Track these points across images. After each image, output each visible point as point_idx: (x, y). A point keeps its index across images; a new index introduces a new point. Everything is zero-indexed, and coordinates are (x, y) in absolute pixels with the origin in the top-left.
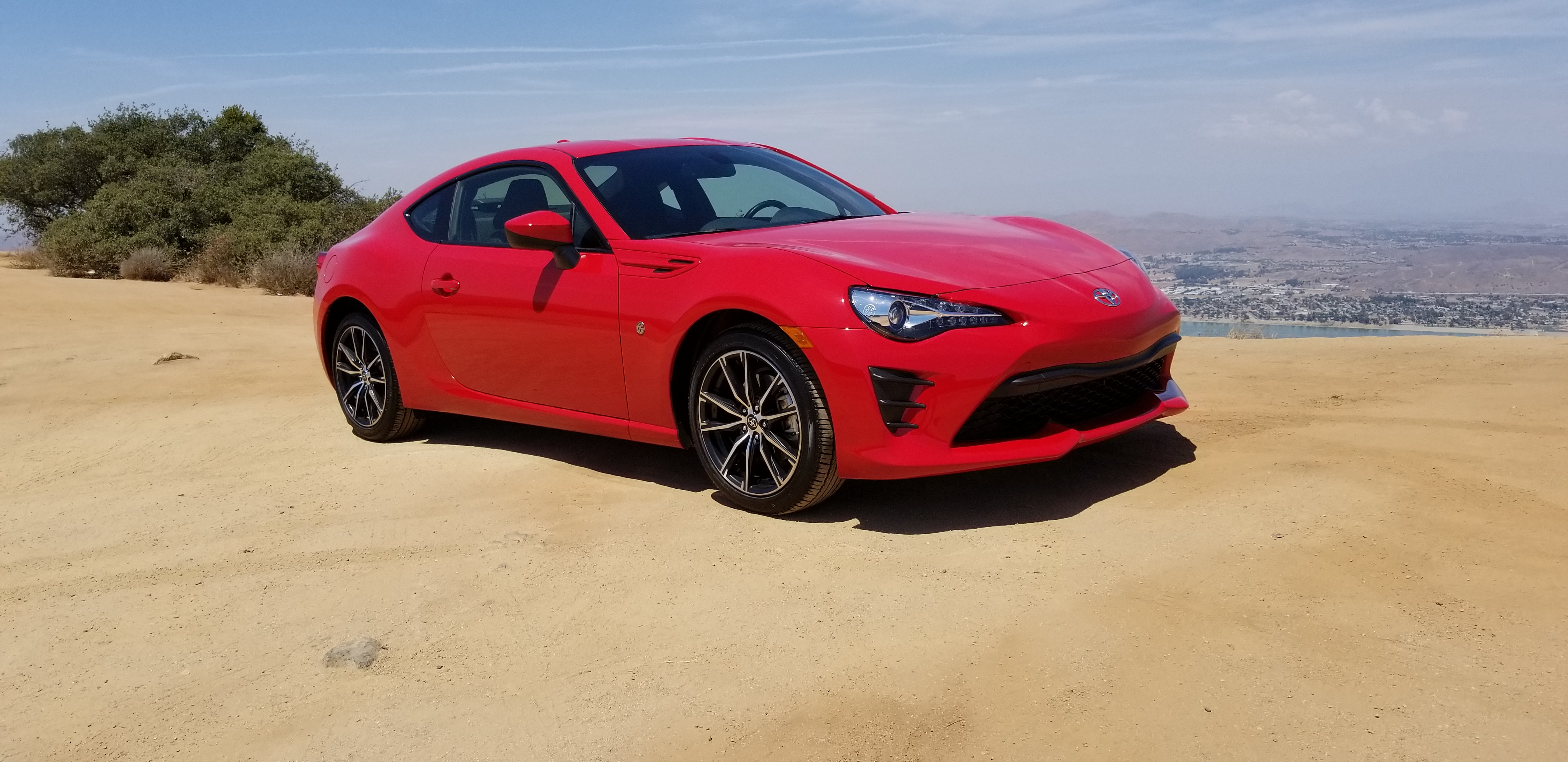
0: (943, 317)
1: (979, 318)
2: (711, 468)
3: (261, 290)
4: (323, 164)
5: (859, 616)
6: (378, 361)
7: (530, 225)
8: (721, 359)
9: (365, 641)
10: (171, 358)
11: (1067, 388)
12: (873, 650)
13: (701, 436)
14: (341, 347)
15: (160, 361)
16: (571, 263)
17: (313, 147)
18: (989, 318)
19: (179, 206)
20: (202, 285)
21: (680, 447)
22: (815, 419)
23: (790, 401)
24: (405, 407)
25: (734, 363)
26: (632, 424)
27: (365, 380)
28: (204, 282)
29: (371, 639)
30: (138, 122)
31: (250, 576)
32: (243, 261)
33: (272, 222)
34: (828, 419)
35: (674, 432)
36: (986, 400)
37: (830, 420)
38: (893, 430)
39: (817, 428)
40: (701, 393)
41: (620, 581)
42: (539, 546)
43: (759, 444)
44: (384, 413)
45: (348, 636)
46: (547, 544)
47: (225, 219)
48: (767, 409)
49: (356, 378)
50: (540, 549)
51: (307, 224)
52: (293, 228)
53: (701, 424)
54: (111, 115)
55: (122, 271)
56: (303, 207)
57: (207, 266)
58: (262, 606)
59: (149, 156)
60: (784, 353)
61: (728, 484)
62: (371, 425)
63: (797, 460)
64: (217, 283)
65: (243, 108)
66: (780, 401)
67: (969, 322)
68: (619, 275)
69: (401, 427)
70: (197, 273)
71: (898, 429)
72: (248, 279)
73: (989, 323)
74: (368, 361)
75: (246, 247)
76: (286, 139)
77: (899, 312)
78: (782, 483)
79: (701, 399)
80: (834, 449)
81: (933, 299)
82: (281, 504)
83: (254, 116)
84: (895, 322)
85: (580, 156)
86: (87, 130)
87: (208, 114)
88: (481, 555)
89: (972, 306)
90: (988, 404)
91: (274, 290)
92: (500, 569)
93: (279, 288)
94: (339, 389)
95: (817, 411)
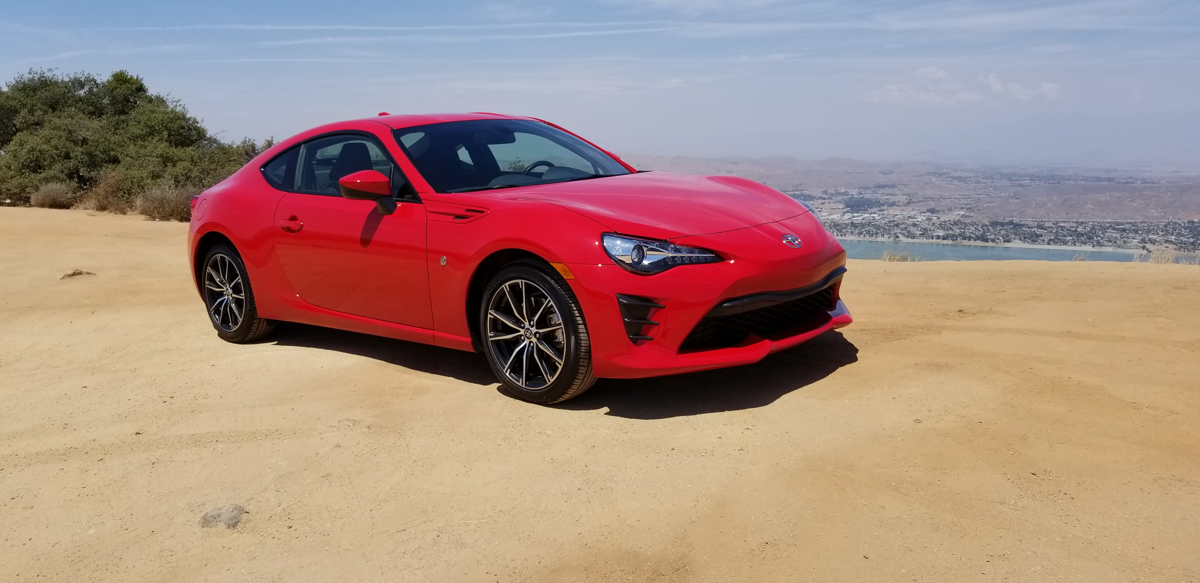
0: (671, 257)
1: (698, 257)
2: (497, 368)
3: (143, 217)
4: (192, 118)
5: (609, 485)
6: (239, 281)
7: (359, 181)
8: (505, 286)
9: (232, 506)
10: (74, 274)
11: (763, 309)
12: (619, 512)
13: (490, 344)
14: (209, 270)
15: (65, 277)
16: (390, 210)
17: (185, 104)
18: (705, 257)
19: (78, 150)
20: (97, 212)
21: (473, 351)
22: (576, 332)
23: (557, 318)
24: (259, 317)
25: (514, 289)
26: (436, 333)
27: (228, 296)
28: (97, 210)
29: (236, 505)
30: (46, 84)
31: (141, 454)
32: (129, 194)
33: (153, 163)
34: (586, 332)
35: (469, 340)
36: (704, 318)
37: (587, 333)
38: (635, 341)
39: (578, 339)
40: (490, 311)
41: (428, 458)
42: (365, 430)
43: (534, 351)
44: (243, 320)
45: (219, 502)
46: (371, 428)
47: (115, 161)
48: (539, 325)
49: (221, 294)
50: (365, 432)
51: (180, 165)
52: (170, 169)
53: (490, 335)
54: (23, 77)
55: (33, 201)
56: (177, 152)
57: (101, 197)
58: (151, 478)
59: (54, 110)
60: (553, 282)
61: (510, 380)
62: (233, 331)
63: (562, 363)
64: (108, 211)
65: (128, 73)
66: (549, 318)
67: (691, 261)
68: (427, 220)
69: (256, 332)
70: (93, 203)
71: (639, 341)
72: (133, 208)
73: (706, 261)
74: (230, 281)
75: (132, 183)
76: (163, 97)
77: (639, 252)
78: (551, 380)
79: (489, 316)
80: (590, 355)
81: (663, 243)
82: (163, 395)
83: (137, 79)
84: (636, 260)
85: (397, 128)
87: (101, 77)
88: (321, 437)
89: (693, 248)
90: (705, 322)
91: (153, 217)
92: (335, 448)
93: (157, 215)
94: (208, 303)
95: (578, 327)
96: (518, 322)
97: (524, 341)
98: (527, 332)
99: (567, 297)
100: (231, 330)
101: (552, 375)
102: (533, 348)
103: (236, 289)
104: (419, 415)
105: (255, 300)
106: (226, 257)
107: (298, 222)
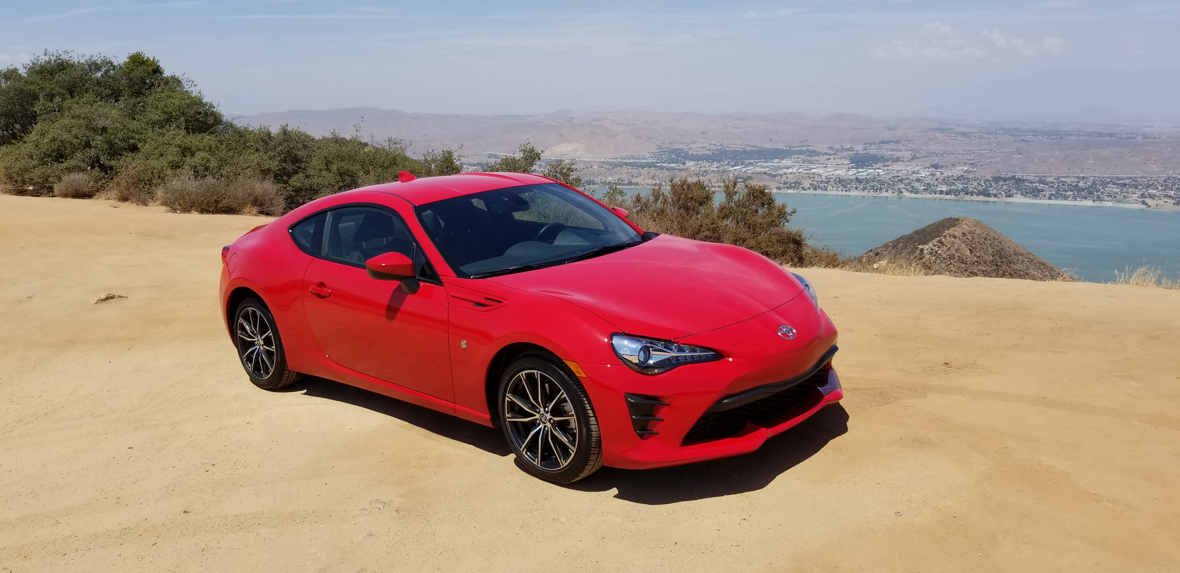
0: (675, 356)
1: (700, 355)
3: (164, 208)
4: (208, 103)
6: (270, 335)
7: (384, 265)
8: (522, 374)
10: (107, 299)
13: (507, 424)
14: (241, 320)
15: (100, 301)
17: (200, 90)
18: (707, 355)
19: (98, 140)
20: (119, 203)
22: (588, 424)
23: (569, 406)
25: (530, 378)
26: (457, 406)
27: (260, 346)
28: (119, 200)
30: (62, 66)
31: (191, 538)
32: (149, 184)
33: (172, 154)
34: (596, 424)
35: (488, 417)
36: (705, 413)
37: (598, 424)
38: (641, 436)
39: (589, 430)
40: (507, 394)
42: (394, 514)
47: (134, 149)
48: (553, 413)
49: (252, 344)
52: (188, 159)
53: (507, 415)
54: (40, 59)
55: (56, 191)
56: (194, 140)
57: (122, 189)
58: (202, 568)
59: (72, 95)
60: (566, 377)
62: (264, 379)
63: (575, 451)
64: (130, 202)
65: (144, 54)
66: (563, 406)
67: (694, 360)
69: (286, 383)
70: (115, 193)
72: (154, 198)
73: (707, 359)
75: (152, 173)
76: (178, 78)
77: (644, 352)
78: (564, 463)
79: (507, 399)
80: (601, 444)
81: (668, 344)
82: (205, 461)
83: (154, 61)
84: (642, 359)
85: (418, 205)
86: (22, 71)
87: (117, 59)
89: (695, 347)
90: (706, 416)
91: (174, 208)
92: (368, 538)
93: (178, 207)
94: (240, 350)
95: (589, 419)
96: (533, 407)
97: (539, 424)
98: (542, 417)
100: (263, 377)
101: (565, 459)
102: (548, 431)
103: (267, 342)
104: (443, 496)
105: (285, 353)
106: (257, 311)
107: (326, 289)
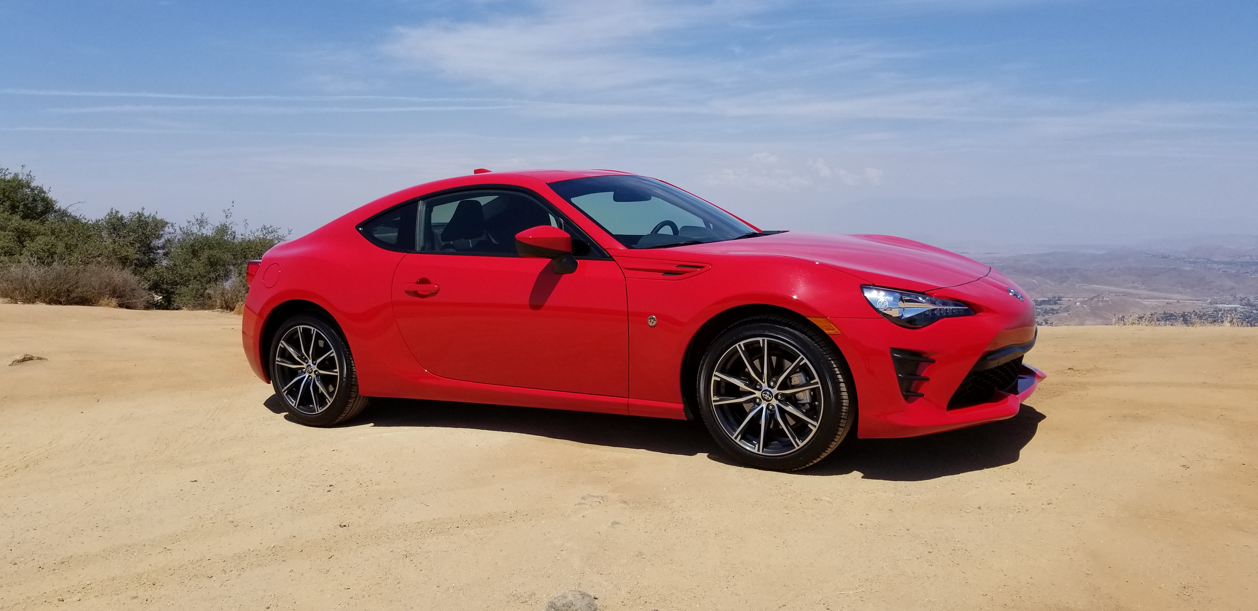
1: (953, 310)
2: (720, 434)
4: (38, 187)
6: (331, 355)
8: (739, 345)
10: (24, 360)
13: (713, 409)
14: (283, 345)
15: (15, 363)
16: (569, 269)
18: (962, 309)
21: (685, 419)
24: (360, 394)
25: (752, 347)
26: (633, 401)
27: (311, 373)
29: (576, 592)
35: (681, 406)
36: (970, 373)
38: (907, 398)
39: (839, 397)
40: (714, 373)
43: (775, 413)
44: (335, 400)
46: (627, 504)
49: (300, 372)
50: (625, 507)
51: (40, 240)
52: (27, 244)
53: (713, 399)
60: (810, 339)
61: (740, 448)
63: (817, 425)
67: (948, 313)
68: (625, 278)
71: (911, 397)
74: (316, 356)
78: (800, 444)
79: (714, 378)
81: (920, 295)
82: (315, 483)
85: (549, 182)
88: (581, 516)
90: (968, 376)
91: (15, 299)
93: (19, 298)
96: (752, 383)
97: (760, 404)
98: (766, 394)
99: (825, 353)
100: (316, 412)
101: (802, 439)
102: (773, 409)
103: (326, 365)
104: (663, 488)
105: (354, 376)
106: (313, 328)
107: (431, 285)
